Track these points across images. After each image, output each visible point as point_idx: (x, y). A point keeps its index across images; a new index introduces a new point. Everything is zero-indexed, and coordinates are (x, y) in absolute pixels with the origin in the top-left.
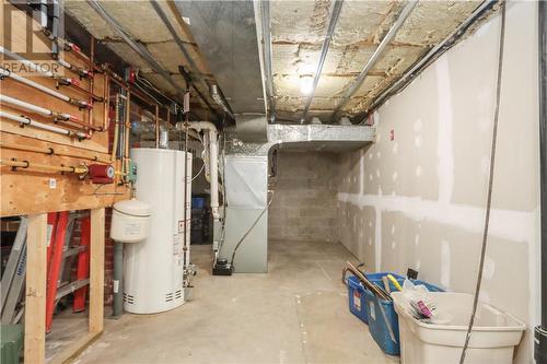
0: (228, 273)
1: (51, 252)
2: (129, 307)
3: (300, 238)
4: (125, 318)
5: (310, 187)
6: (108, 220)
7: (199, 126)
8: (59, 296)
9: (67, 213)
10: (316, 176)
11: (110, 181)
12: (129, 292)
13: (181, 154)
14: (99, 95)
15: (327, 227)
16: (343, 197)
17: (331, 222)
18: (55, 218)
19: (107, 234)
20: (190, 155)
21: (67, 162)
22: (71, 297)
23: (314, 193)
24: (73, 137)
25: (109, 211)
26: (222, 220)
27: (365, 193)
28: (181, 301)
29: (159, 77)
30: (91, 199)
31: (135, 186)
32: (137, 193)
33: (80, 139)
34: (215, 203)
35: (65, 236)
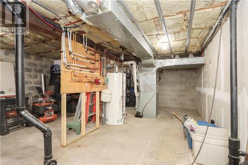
0: (141, 117)
1: (87, 103)
2: (107, 123)
3: (177, 107)
4: (105, 125)
5: (182, 85)
6: (100, 95)
7: (129, 63)
8: (89, 116)
9: (90, 92)
10: (184, 80)
11: (100, 84)
12: (107, 118)
13: (121, 74)
14: (97, 59)
15: (191, 103)
16: (198, 89)
17: (193, 100)
18: (87, 94)
19: (100, 100)
20: (125, 74)
21: (90, 79)
22: (91, 117)
23: (184, 87)
24: (91, 72)
25: (100, 92)
26: (139, 97)
27: (204, 87)
28: (122, 123)
29: (114, 50)
30: (96, 89)
31: (108, 85)
32: (108, 87)
33: (93, 72)
34: (136, 91)
35: (90, 99)
